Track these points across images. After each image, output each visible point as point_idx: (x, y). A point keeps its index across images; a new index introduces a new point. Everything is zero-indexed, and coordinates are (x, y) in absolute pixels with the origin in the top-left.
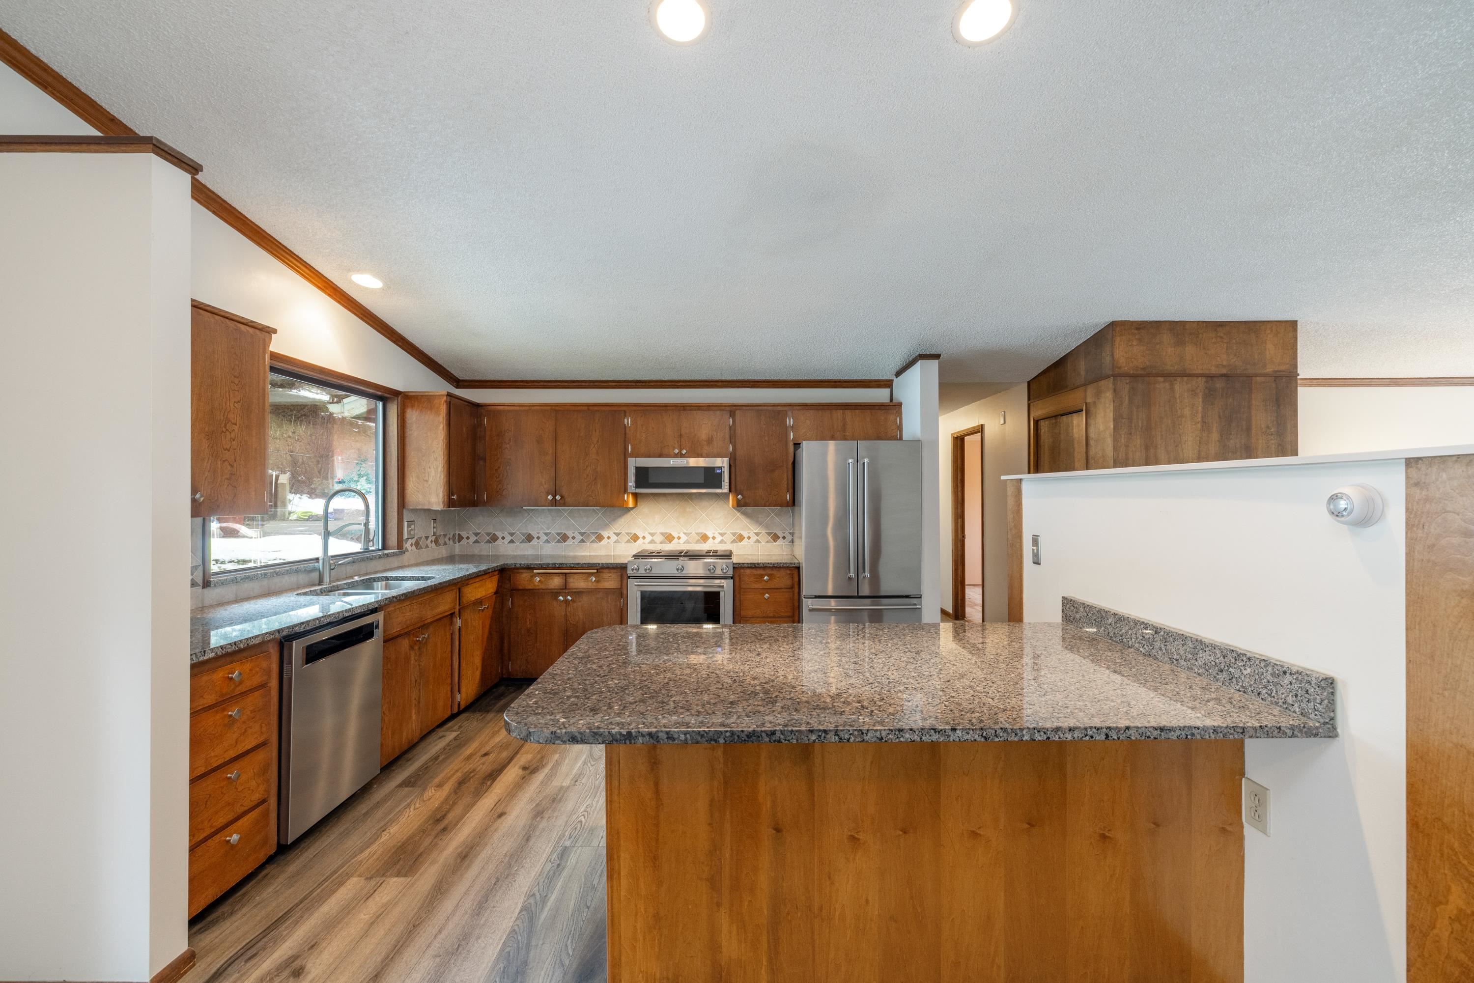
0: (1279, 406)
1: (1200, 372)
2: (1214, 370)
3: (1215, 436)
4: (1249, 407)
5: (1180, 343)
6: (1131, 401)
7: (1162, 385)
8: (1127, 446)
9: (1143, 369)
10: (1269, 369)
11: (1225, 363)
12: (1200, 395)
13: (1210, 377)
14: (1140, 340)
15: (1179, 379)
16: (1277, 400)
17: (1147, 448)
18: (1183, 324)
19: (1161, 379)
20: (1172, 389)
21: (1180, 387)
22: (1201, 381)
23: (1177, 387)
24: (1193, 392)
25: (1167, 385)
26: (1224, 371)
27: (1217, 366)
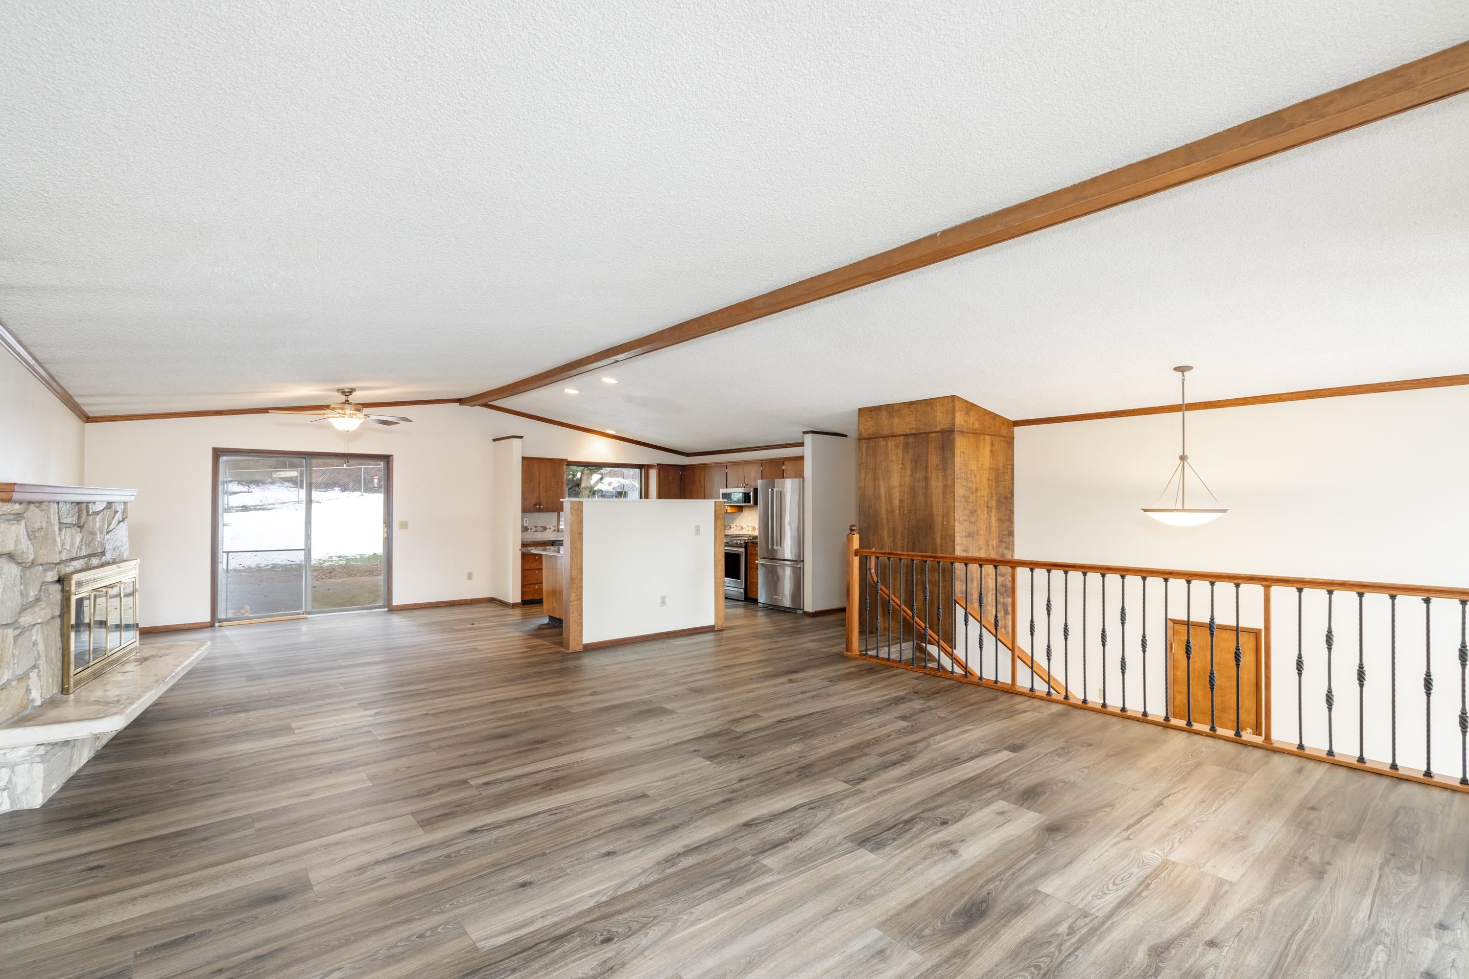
0: (944, 451)
1: (901, 433)
2: (908, 432)
3: (909, 472)
4: (927, 453)
5: (891, 417)
6: (867, 453)
7: (882, 442)
8: (865, 479)
9: (873, 434)
10: (938, 429)
11: (914, 427)
12: (901, 447)
13: (906, 436)
14: (872, 418)
15: (890, 439)
16: (943, 447)
17: (874, 480)
18: (892, 405)
19: (881, 439)
20: (887, 445)
21: (891, 443)
22: (902, 438)
23: (889, 444)
24: (897, 446)
25: (884, 443)
26: (913, 432)
27: (910, 429)
